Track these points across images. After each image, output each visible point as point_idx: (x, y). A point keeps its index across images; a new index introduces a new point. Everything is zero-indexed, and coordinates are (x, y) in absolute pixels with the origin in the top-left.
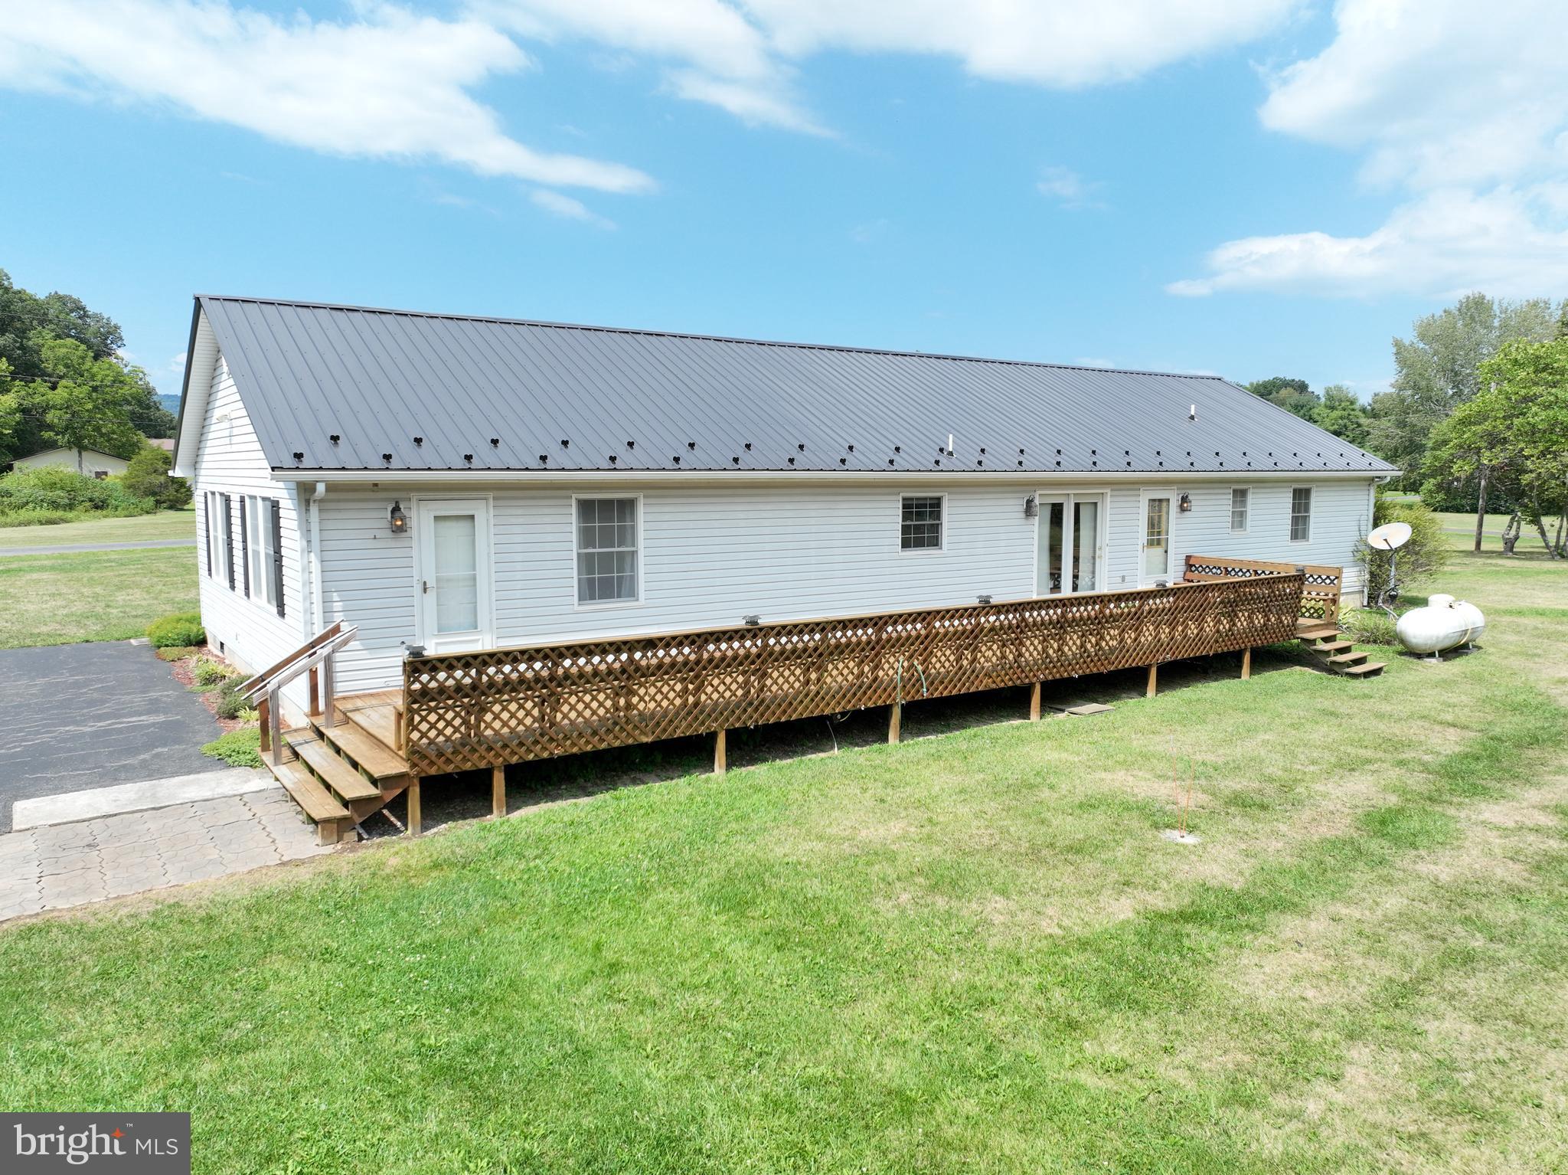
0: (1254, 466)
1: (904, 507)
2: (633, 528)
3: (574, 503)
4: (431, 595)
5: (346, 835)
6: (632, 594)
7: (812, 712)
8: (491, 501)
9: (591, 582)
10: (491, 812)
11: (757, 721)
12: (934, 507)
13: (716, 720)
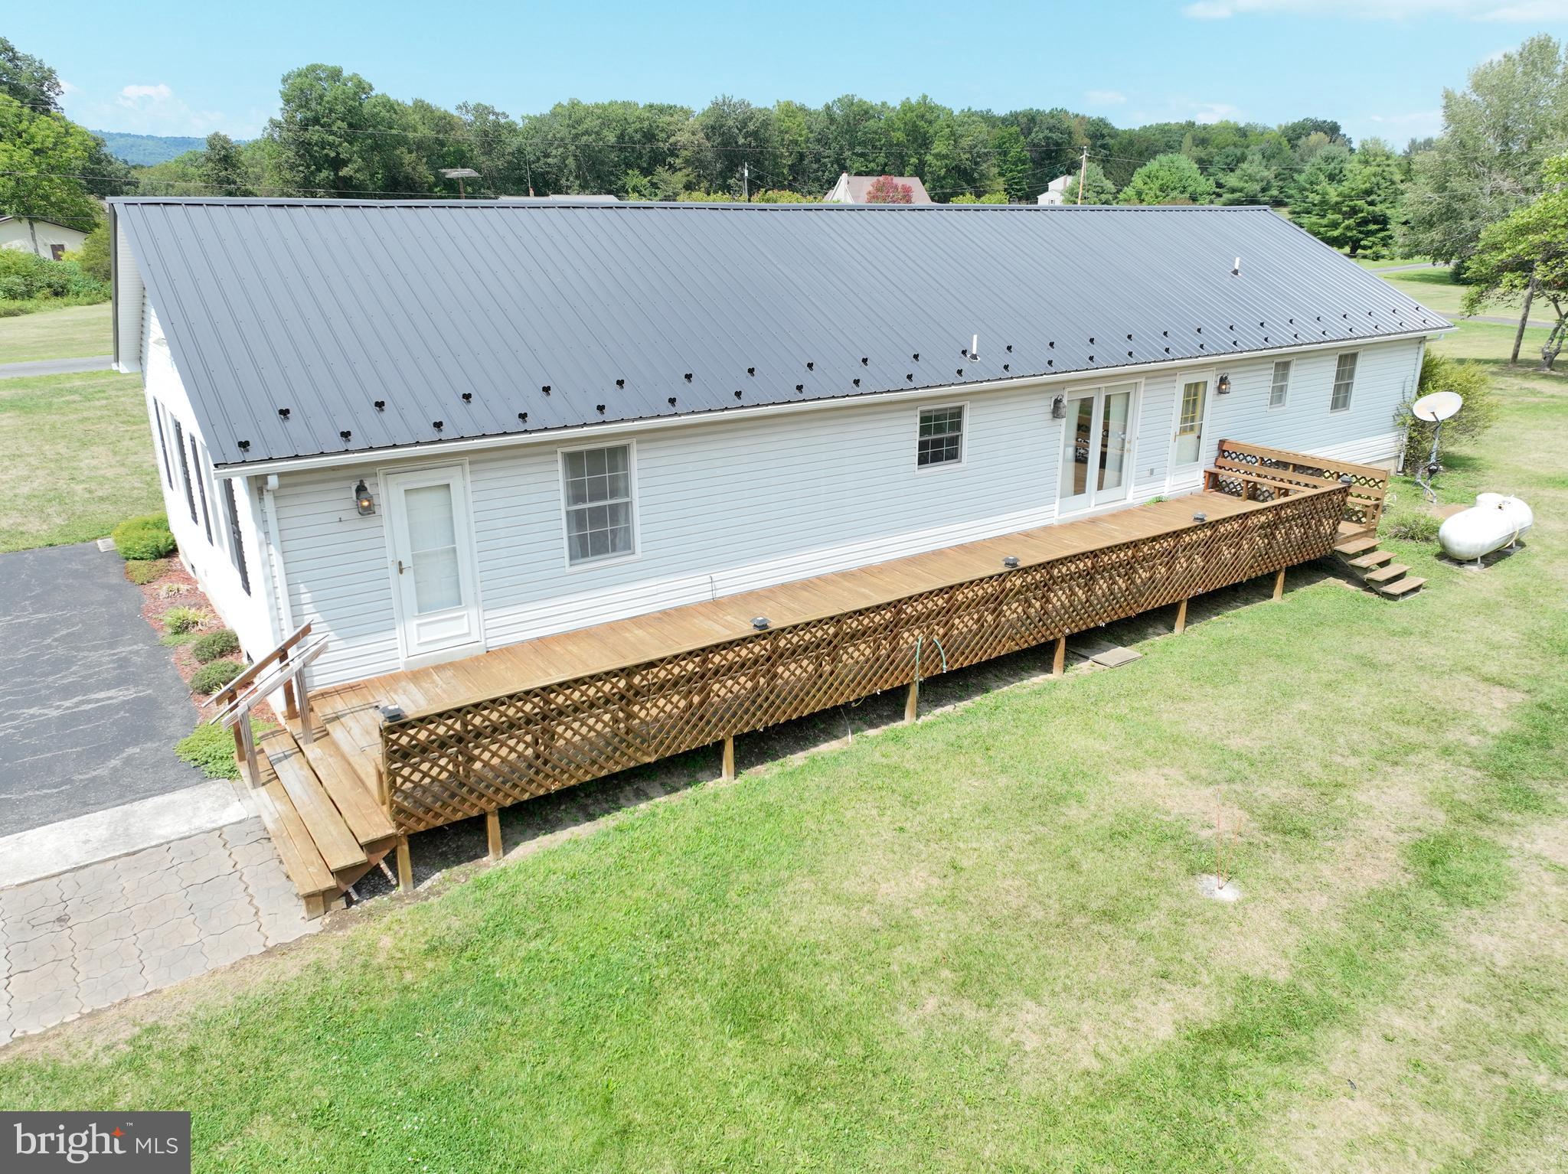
0: (1302, 338)
1: (923, 420)
2: (626, 477)
3: (559, 457)
4: (408, 574)
5: (333, 904)
6: (628, 546)
7: (825, 704)
8: (467, 467)
9: (582, 538)
10: (486, 852)
11: (767, 723)
12: (955, 418)
13: (724, 728)
